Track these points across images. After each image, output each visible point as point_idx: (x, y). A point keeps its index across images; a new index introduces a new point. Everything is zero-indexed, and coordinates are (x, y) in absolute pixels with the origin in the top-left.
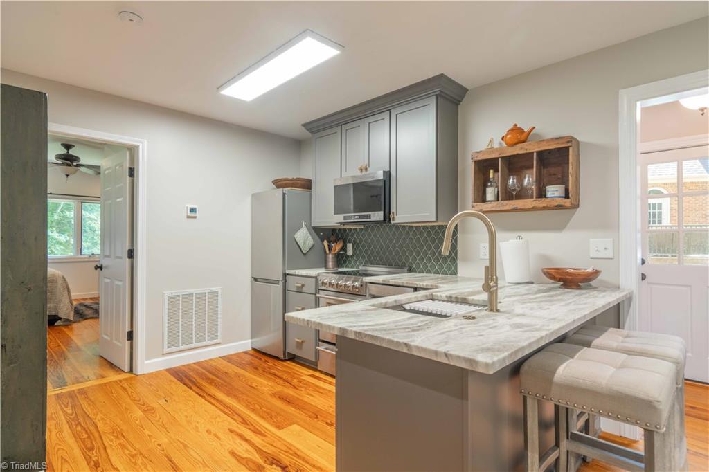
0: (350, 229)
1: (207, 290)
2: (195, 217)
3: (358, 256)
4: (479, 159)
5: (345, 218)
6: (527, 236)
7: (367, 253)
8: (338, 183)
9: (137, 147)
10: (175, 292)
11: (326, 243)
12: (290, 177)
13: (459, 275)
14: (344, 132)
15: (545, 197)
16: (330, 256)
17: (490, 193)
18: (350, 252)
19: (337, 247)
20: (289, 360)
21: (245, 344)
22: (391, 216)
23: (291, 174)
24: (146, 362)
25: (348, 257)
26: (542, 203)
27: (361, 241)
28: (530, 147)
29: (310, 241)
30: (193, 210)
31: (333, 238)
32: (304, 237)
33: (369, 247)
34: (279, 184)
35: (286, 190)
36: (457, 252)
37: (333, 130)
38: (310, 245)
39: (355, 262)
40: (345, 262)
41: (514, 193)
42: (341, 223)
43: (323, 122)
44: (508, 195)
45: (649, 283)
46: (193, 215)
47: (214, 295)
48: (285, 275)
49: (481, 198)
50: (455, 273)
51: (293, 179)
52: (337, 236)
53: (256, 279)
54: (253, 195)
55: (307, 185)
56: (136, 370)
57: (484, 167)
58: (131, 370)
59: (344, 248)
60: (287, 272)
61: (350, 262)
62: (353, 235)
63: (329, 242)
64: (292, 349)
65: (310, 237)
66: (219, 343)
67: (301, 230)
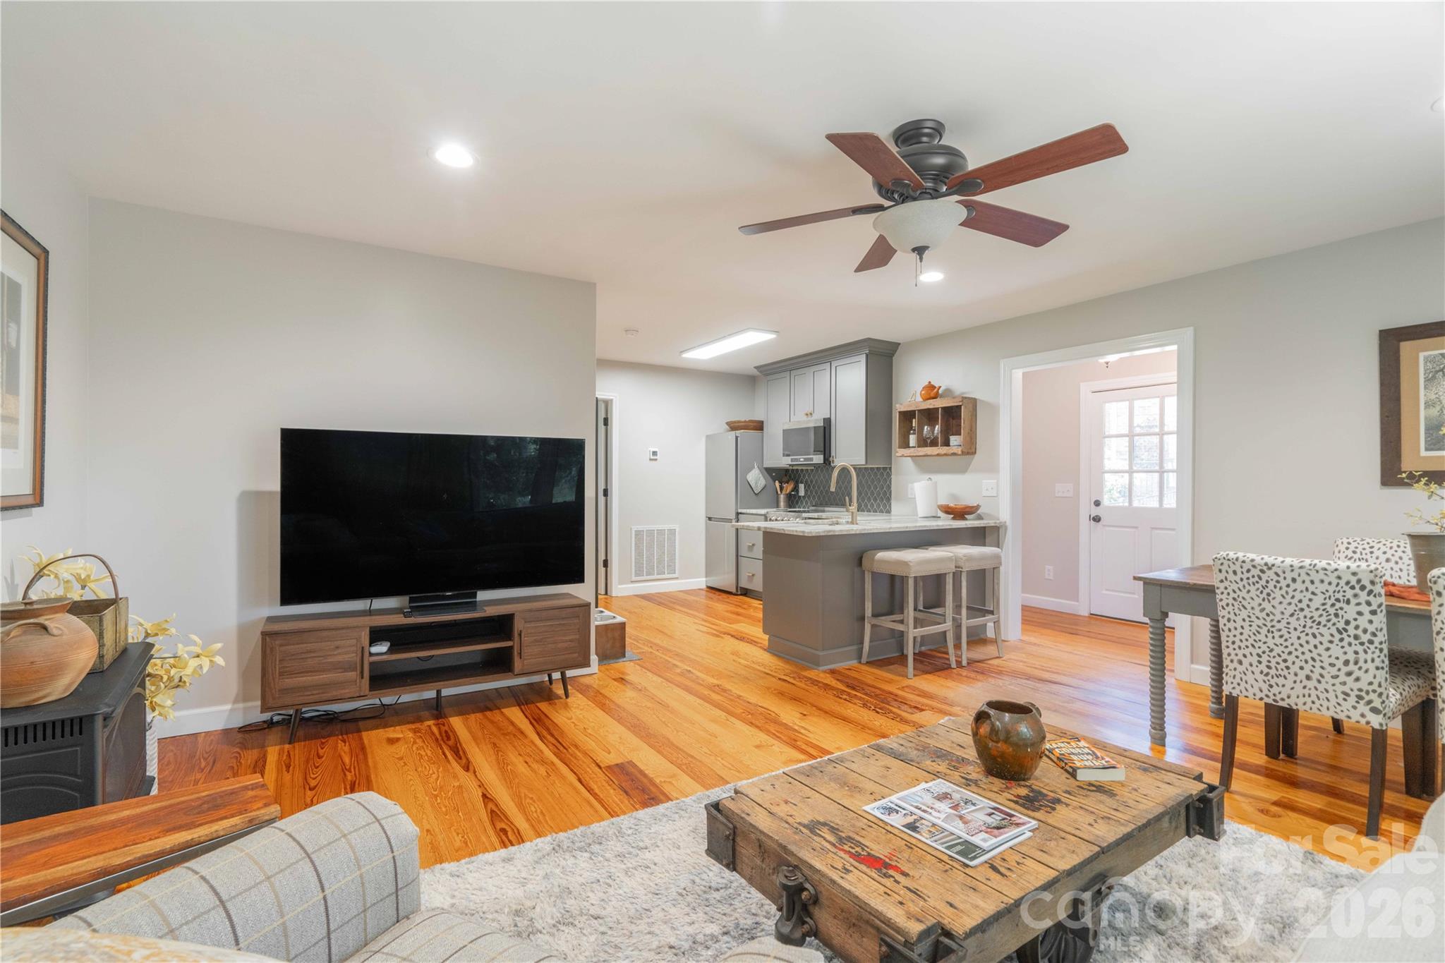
0: (802, 470)
1: (666, 527)
2: (656, 460)
3: (809, 497)
4: (902, 410)
5: (792, 460)
6: (936, 477)
7: (816, 493)
8: (786, 427)
9: (612, 400)
10: (640, 528)
11: (777, 484)
12: (743, 420)
13: (893, 513)
14: (792, 377)
15: (949, 445)
16: (782, 497)
17: (913, 439)
18: (802, 493)
19: (789, 487)
20: (741, 595)
21: (700, 582)
22: (831, 459)
23: (743, 416)
24: (619, 586)
25: (800, 497)
26: (944, 450)
27: (812, 482)
28: (939, 403)
29: (762, 482)
30: (655, 453)
31: (785, 479)
32: (756, 478)
33: (819, 488)
34: (733, 426)
35: (738, 433)
36: (891, 492)
37: (783, 375)
38: (762, 486)
39: (807, 503)
40: (797, 503)
41: (929, 441)
42: (790, 465)
43: (774, 366)
44: (923, 442)
45: (1104, 526)
46: (655, 457)
47: (672, 532)
48: (738, 514)
49: (905, 444)
50: (889, 512)
51: (745, 422)
52: (790, 477)
53: (710, 519)
54: (707, 436)
55: (759, 426)
56: (611, 591)
57: (907, 416)
58: (606, 593)
59: (796, 489)
60: (740, 511)
61: (802, 503)
62: (804, 476)
63: (781, 482)
64: (744, 584)
65: (762, 478)
66: (677, 578)
67: (753, 471)
